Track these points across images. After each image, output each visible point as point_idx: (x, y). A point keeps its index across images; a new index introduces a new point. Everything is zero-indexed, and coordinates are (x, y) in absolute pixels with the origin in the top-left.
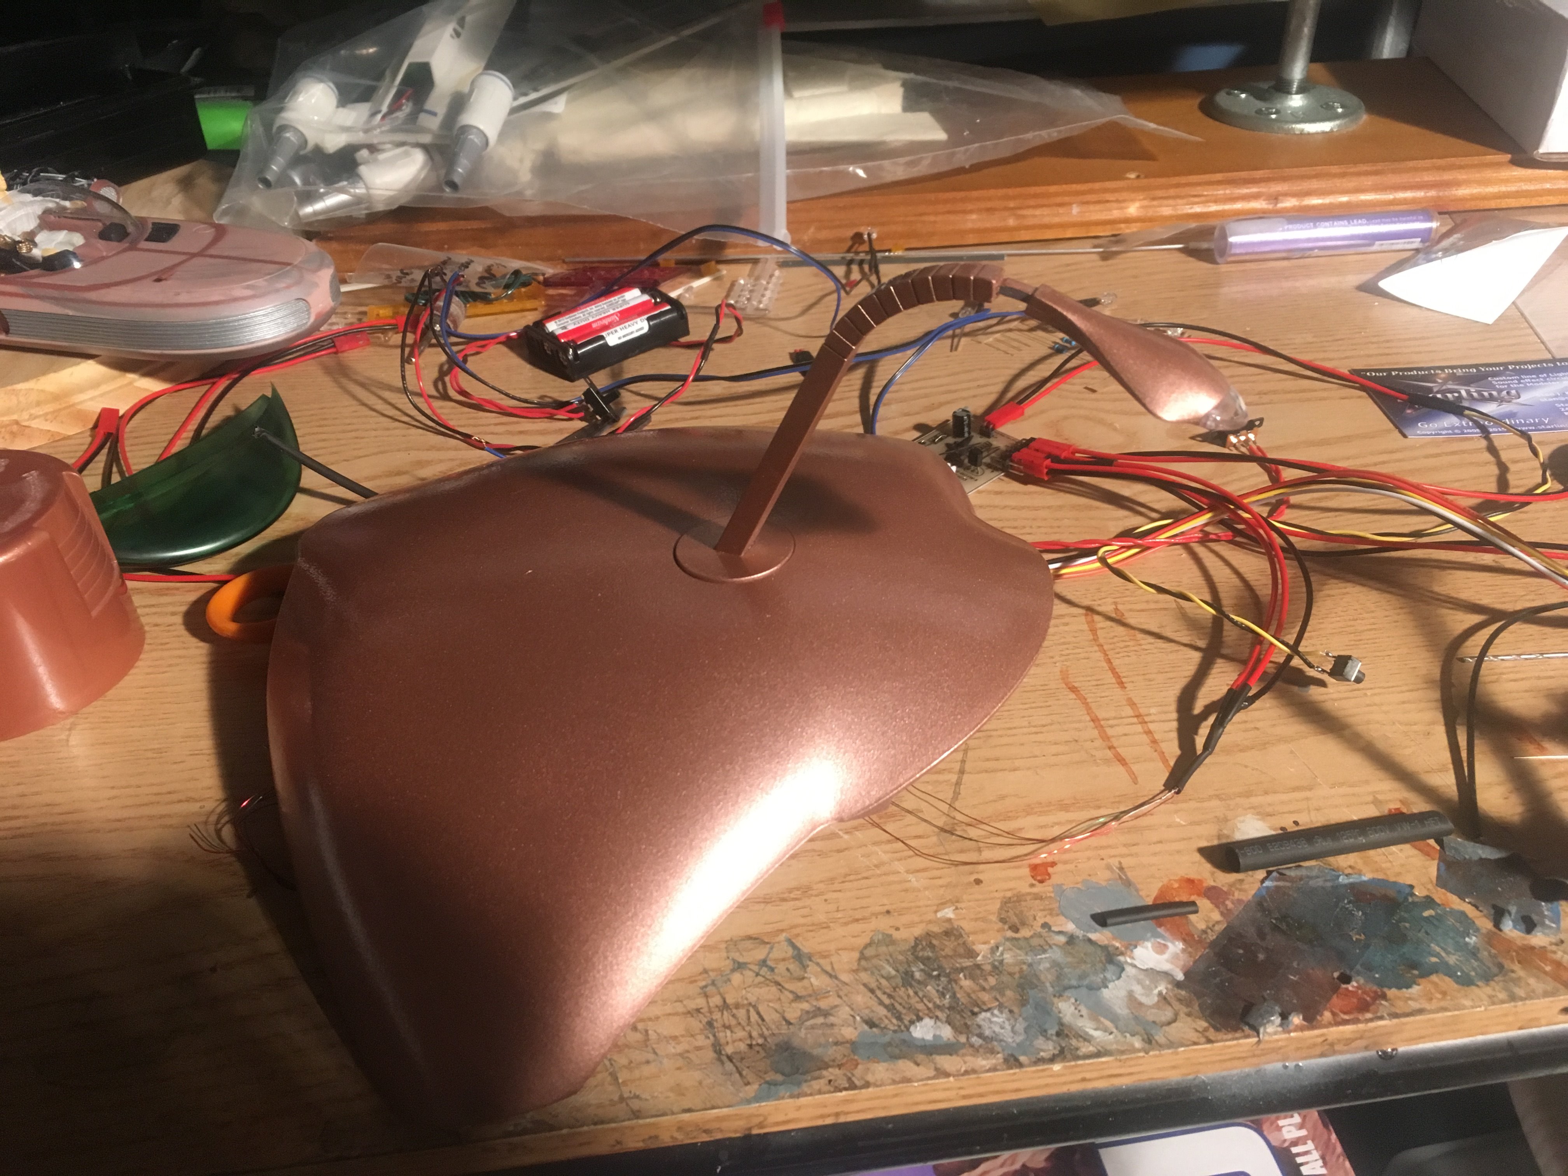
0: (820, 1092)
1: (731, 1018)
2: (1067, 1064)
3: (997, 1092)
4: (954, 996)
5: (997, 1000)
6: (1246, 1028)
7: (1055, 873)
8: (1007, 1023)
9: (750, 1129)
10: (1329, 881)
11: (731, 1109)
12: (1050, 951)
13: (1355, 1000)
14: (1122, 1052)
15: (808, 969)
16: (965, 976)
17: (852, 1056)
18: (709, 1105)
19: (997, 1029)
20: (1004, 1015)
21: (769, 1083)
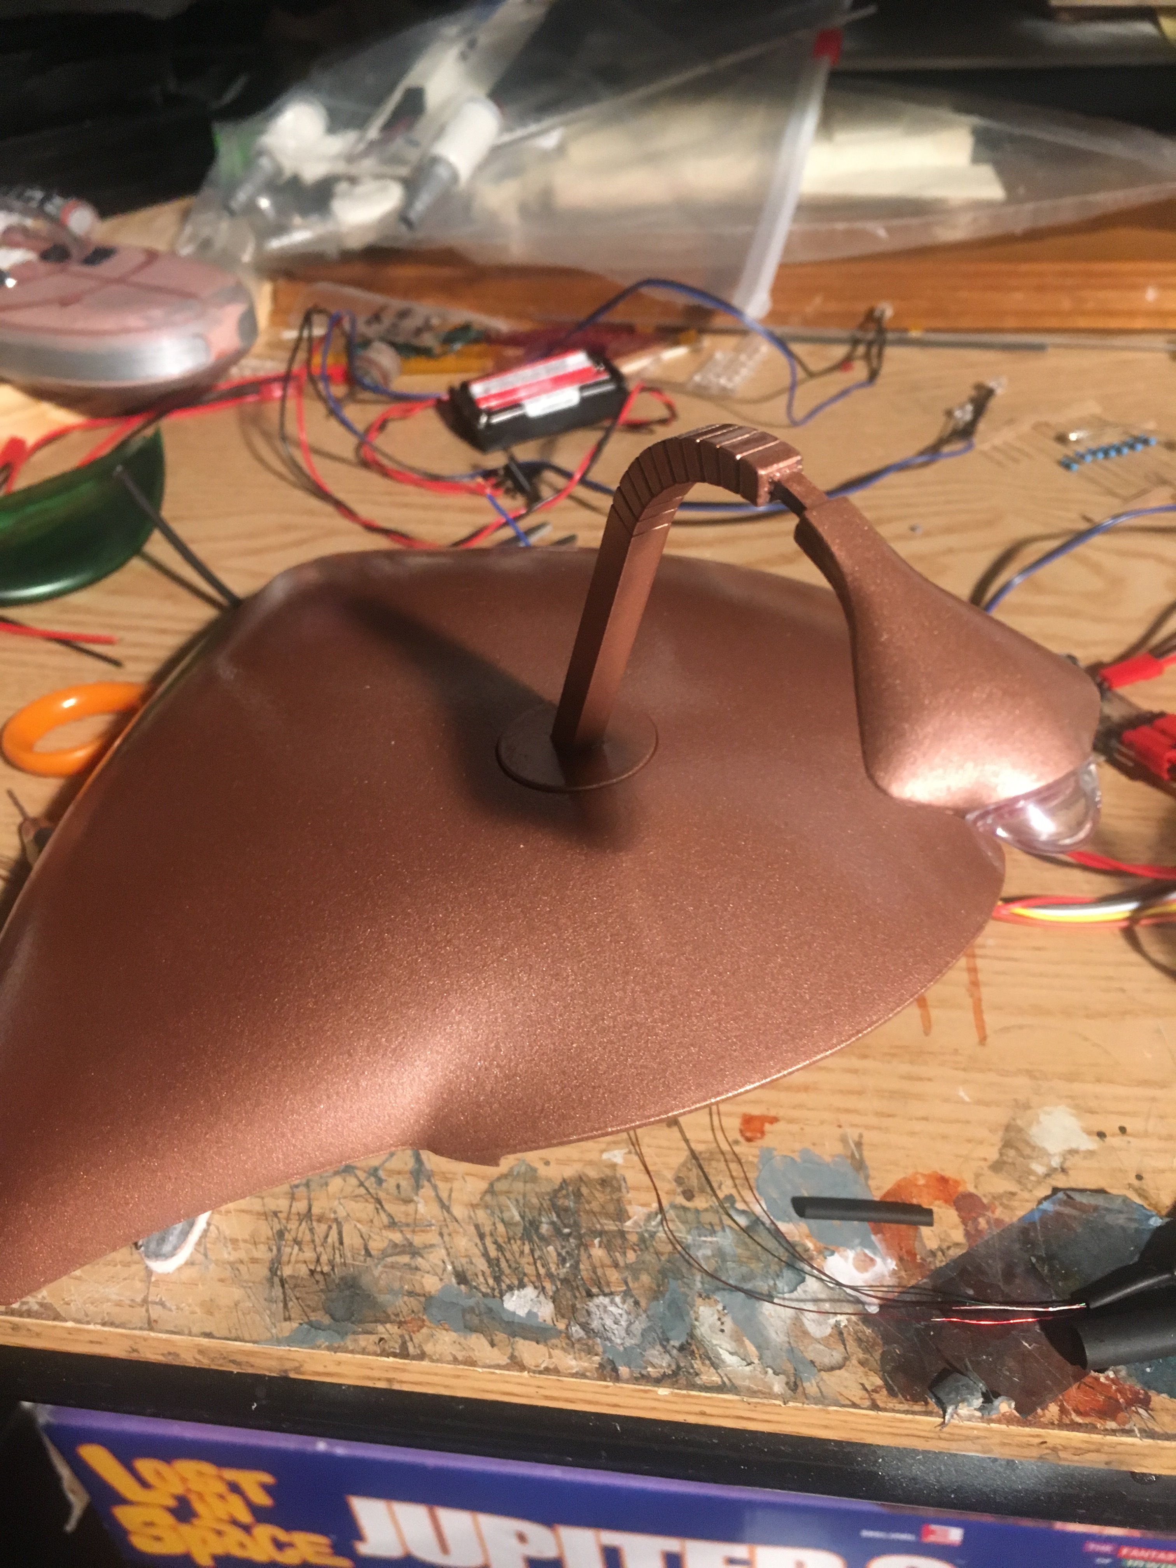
0: (364, 1352)
1: (307, 1232)
2: (676, 1391)
3: (589, 1402)
4: (576, 1267)
5: (626, 1283)
6: (932, 1401)
7: (771, 1132)
8: (625, 1317)
9: (286, 1371)
10: (1135, 1220)
11: (256, 1345)
12: (720, 1234)
13: (1101, 1398)
14: (753, 1393)
15: (422, 1192)
16: (600, 1243)
17: (420, 1315)
18: (233, 1335)
19: (609, 1322)
20: (625, 1307)
21: (311, 1324)
